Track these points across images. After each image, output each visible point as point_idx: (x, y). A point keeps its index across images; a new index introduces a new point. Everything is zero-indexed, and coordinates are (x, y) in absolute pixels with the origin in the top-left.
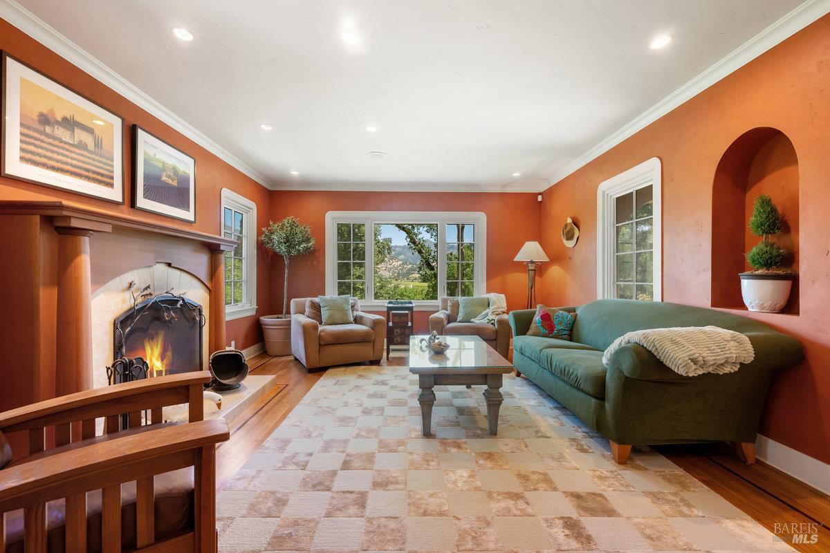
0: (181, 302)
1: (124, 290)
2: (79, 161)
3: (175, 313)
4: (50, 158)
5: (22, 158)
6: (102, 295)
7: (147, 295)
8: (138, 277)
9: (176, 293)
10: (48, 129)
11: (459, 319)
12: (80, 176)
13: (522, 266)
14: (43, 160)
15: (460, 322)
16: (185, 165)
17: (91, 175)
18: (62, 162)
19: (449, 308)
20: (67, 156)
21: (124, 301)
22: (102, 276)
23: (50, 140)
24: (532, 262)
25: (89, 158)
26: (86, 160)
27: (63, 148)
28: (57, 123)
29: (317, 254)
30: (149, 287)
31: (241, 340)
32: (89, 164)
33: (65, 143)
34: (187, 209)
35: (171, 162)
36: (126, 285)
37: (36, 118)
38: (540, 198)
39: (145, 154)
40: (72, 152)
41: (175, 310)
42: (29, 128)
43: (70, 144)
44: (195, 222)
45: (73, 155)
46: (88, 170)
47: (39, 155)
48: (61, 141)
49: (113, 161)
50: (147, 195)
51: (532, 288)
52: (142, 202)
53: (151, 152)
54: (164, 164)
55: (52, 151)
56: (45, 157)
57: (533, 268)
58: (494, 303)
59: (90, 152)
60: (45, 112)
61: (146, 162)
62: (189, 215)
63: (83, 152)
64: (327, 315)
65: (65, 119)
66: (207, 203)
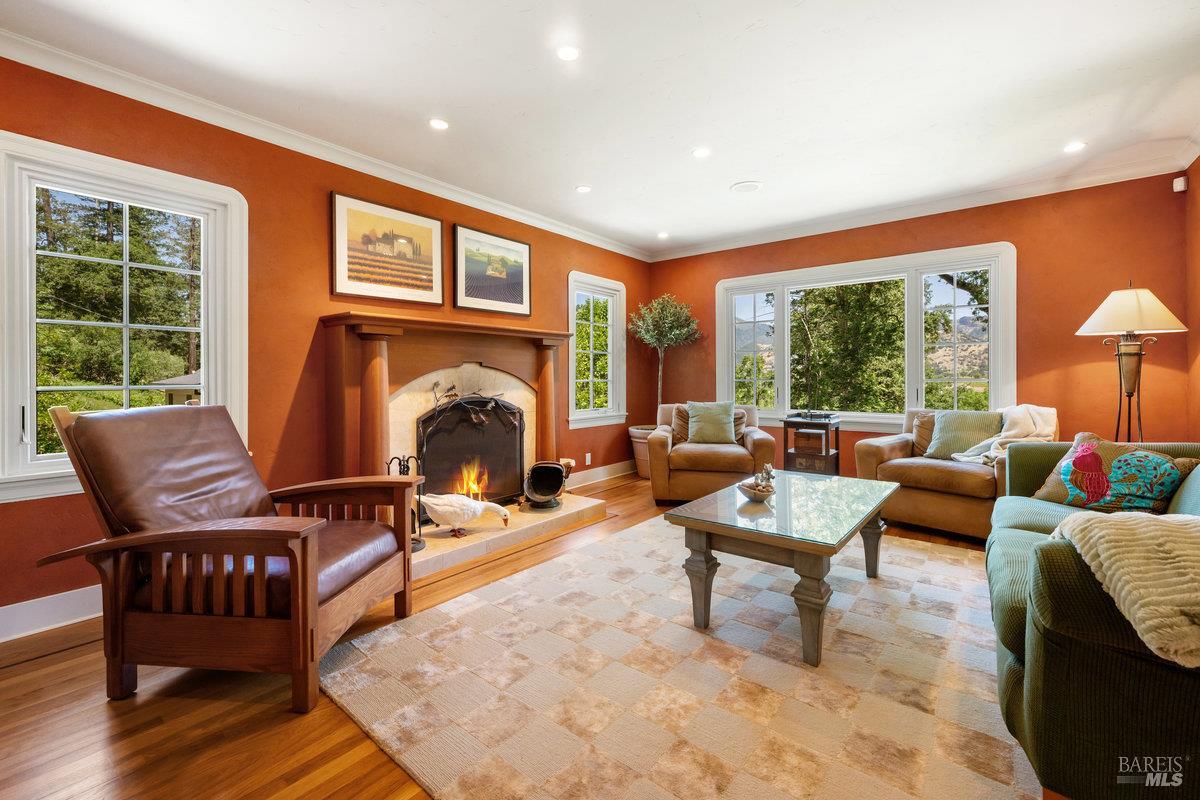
0: (493, 404)
1: (426, 391)
2: (398, 270)
3: (487, 416)
4: (372, 273)
5: (349, 277)
6: (405, 395)
7: (452, 395)
8: (443, 377)
9: (487, 394)
10: (371, 248)
11: (930, 451)
12: (399, 284)
13: (1100, 346)
14: (367, 276)
15: (931, 457)
16: (517, 253)
17: (410, 282)
18: (383, 274)
19: (915, 430)
20: (388, 269)
21: (428, 401)
22: (401, 377)
23: (372, 257)
24: (1131, 336)
25: (408, 266)
26: (405, 268)
27: (384, 262)
28: (379, 240)
29: (705, 344)
30: (454, 387)
31: (601, 453)
32: (408, 272)
33: (386, 256)
34: (521, 302)
35: (497, 254)
36: (431, 385)
37: (360, 240)
38: (1179, 185)
39: (467, 251)
40: (391, 263)
41: (487, 414)
42: (354, 250)
43: (390, 257)
44: (530, 315)
45: (393, 266)
46: (407, 278)
47: (364, 272)
48: (382, 255)
49: (431, 264)
50: (470, 293)
51: (1130, 396)
52: (463, 300)
53: (473, 248)
54: (489, 257)
55: (374, 267)
56: (369, 272)
57: (1133, 350)
58: (1014, 424)
59: (408, 260)
60: (367, 233)
61: (468, 259)
62: (523, 308)
63: (402, 262)
64: (696, 428)
65: (385, 236)
66: (552, 291)
